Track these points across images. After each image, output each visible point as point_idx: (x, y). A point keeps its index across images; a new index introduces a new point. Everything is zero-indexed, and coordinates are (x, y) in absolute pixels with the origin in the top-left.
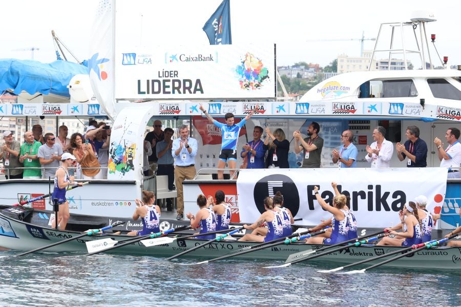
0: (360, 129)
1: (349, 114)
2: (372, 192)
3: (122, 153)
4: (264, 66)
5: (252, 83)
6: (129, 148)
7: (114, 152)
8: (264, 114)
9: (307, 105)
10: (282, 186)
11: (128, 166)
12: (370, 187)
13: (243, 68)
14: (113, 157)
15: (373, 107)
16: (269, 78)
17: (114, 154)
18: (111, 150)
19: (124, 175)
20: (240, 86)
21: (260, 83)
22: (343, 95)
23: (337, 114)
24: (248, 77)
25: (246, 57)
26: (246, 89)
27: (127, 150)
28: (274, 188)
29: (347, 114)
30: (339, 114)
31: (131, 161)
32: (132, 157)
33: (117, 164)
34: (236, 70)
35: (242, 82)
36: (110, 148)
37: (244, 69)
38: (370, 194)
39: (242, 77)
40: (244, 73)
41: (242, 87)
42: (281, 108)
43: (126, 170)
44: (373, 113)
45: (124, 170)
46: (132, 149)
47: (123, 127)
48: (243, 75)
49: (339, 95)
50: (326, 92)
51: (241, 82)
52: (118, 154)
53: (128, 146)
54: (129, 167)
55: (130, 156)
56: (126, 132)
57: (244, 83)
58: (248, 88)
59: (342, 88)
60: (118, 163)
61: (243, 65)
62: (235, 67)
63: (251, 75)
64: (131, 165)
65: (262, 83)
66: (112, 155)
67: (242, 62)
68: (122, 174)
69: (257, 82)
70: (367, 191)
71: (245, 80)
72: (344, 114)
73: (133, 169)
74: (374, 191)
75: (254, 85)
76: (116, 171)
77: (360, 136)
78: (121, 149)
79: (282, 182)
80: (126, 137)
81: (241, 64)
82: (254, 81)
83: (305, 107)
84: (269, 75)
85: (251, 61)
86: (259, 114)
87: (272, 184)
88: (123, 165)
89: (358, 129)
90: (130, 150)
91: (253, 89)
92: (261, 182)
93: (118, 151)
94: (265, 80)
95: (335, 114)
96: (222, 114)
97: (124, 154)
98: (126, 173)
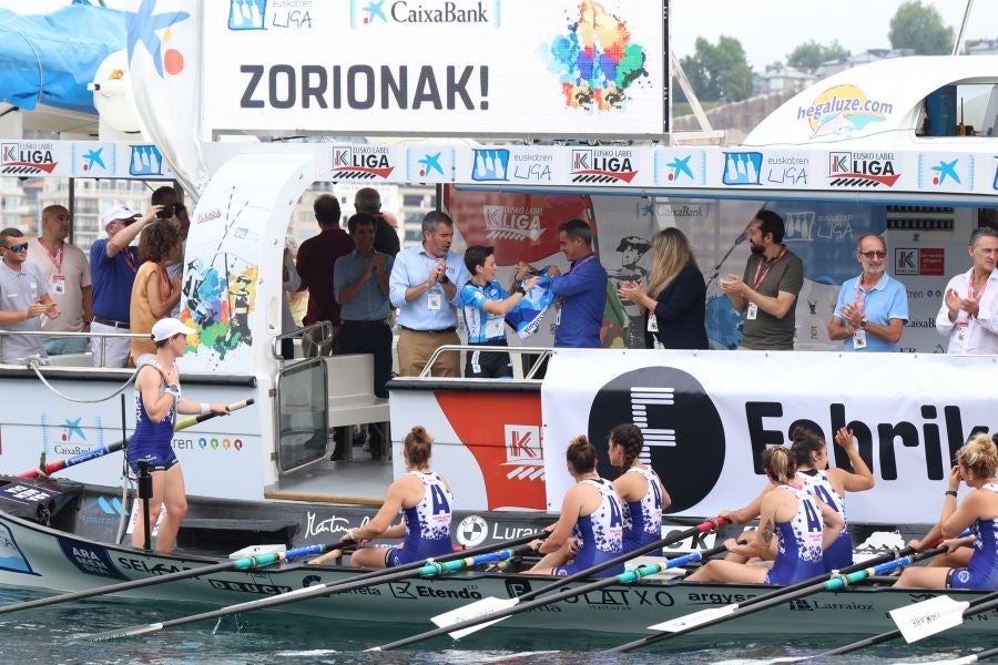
0: (925, 228)
1: (878, 188)
2: (935, 427)
3: (219, 292)
4: (633, 40)
5: (599, 91)
6: (239, 280)
7: (196, 290)
8: (632, 184)
9: (757, 158)
10: (672, 402)
11: (233, 334)
12: (929, 411)
13: (572, 43)
14: (192, 305)
15: (947, 169)
16: (646, 74)
17: (195, 296)
18: (188, 284)
19: (222, 358)
20: (565, 98)
21: (620, 91)
22: (872, 127)
23: (843, 187)
24: (588, 73)
25: (582, 12)
26: (581, 109)
27: (232, 284)
28: (649, 408)
29: (871, 188)
30: (850, 187)
31: (243, 318)
32: (248, 307)
33: (205, 326)
34: (553, 50)
35: (571, 87)
36: (185, 279)
37: (574, 47)
38: (931, 431)
39: (571, 71)
40: (574, 59)
41: (568, 103)
42: (681, 165)
43: (228, 344)
44: (948, 185)
45: (222, 345)
46: (248, 282)
47: (223, 216)
48: (572, 67)
49: (859, 128)
50: (823, 116)
51: (567, 87)
52: (207, 296)
53: (236, 273)
54: (238, 335)
55: (240, 304)
56: (232, 231)
57: (575, 91)
58: (587, 105)
59: (869, 106)
60: (206, 322)
61: (573, 37)
62: (551, 41)
63: (596, 64)
64: (242, 330)
65: (626, 91)
66: (191, 297)
67: (570, 28)
68: (218, 355)
69: (612, 86)
70: (919, 423)
71: (578, 81)
72: (864, 187)
73: (250, 343)
74: (940, 421)
75: (604, 94)
76: (202, 347)
77: (923, 251)
78: (215, 280)
79: (672, 390)
80: (233, 245)
81: (566, 33)
82: (605, 83)
83: (750, 164)
84: (648, 66)
85: (595, 25)
86: (617, 184)
87: (644, 396)
88: (221, 329)
89: (918, 227)
90: (242, 284)
91: (600, 107)
92: (609, 388)
93: (207, 288)
94: (636, 81)
95: (835, 187)
96: (513, 181)
97: (224, 297)
98: (229, 353)
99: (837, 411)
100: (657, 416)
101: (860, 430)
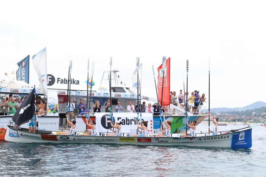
1: (119, 97)
6: (56, 105)
8: (94, 96)
9: (107, 94)
11: (56, 111)
12: (135, 118)
14: (50, 108)
15: (126, 95)
18: (49, 106)
25: (90, 78)
38: (135, 120)
42: (99, 94)
44: (126, 97)
45: (54, 113)
52: (52, 107)
55: (56, 108)
56: (54, 100)
59: (105, 89)
60: (52, 110)
62: (86, 81)
70: (134, 119)
73: (58, 112)
74: (136, 119)
76: (51, 113)
78: (52, 105)
80: (54, 101)
86: (92, 96)
87: (107, 117)
92: (103, 116)
96: (80, 95)
97: (54, 107)
98: (55, 114)
99: (126, 118)
100: (109, 119)
101: (129, 120)
